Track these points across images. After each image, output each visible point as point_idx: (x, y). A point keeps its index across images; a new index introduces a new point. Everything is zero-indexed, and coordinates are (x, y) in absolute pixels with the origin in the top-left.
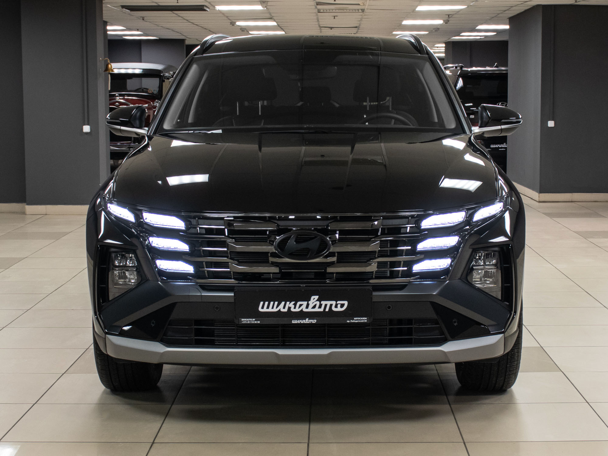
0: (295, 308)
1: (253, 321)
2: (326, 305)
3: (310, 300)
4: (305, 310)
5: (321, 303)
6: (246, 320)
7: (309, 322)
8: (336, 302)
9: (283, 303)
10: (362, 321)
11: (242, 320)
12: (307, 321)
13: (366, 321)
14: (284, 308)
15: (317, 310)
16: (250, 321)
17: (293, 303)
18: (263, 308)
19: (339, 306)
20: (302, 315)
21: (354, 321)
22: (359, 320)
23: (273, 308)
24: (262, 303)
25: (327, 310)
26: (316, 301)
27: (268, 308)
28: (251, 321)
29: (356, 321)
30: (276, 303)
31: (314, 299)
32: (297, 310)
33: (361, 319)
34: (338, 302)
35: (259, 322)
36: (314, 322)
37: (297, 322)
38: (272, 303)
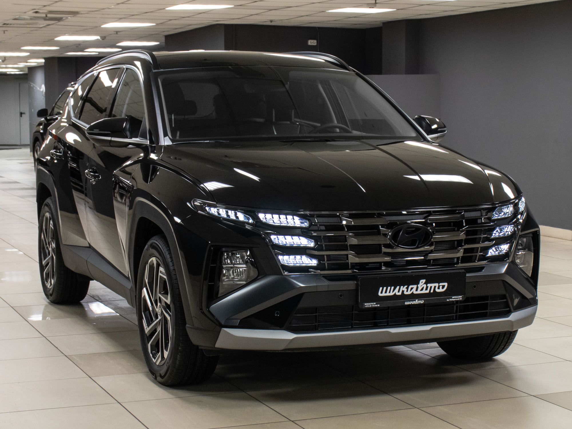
0: (407, 291)
1: (374, 305)
2: (431, 287)
3: (419, 284)
4: (415, 292)
5: (428, 286)
6: (368, 304)
7: (418, 303)
8: (439, 284)
9: (398, 287)
10: (458, 299)
11: (365, 304)
12: (417, 302)
13: (461, 299)
14: (399, 292)
15: (424, 292)
16: (371, 305)
17: (406, 286)
18: (382, 293)
19: (441, 287)
20: (413, 296)
21: (452, 300)
22: (456, 298)
23: (390, 292)
24: (381, 288)
25: (432, 291)
26: (424, 284)
27: (386, 292)
28: (373, 305)
29: (454, 300)
30: (393, 288)
31: (422, 282)
32: (409, 293)
33: (458, 297)
34: (441, 284)
35: (379, 305)
36: (422, 303)
37: (408, 304)
38: (389, 288)
